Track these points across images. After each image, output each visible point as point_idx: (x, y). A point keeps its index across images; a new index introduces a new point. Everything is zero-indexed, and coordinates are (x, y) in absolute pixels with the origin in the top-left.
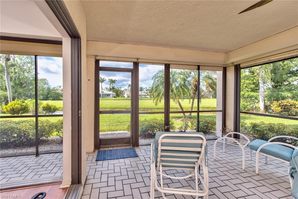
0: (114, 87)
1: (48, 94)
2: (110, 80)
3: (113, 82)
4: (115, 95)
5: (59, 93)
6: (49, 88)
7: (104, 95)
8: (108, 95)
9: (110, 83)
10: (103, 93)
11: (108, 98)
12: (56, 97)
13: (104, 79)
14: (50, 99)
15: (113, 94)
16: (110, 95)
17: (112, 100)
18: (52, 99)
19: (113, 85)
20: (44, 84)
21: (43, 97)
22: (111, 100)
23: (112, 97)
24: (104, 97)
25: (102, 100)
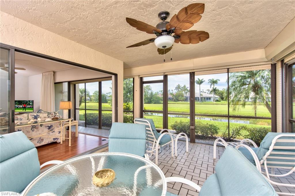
0: (215, 89)
1: (151, 98)
2: (211, 80)
3: (214, 82)
4: (217, 99)
5: (159, 97)
6: (152, 93)
7: (203, 98)
8: (209, 98)
9: (211, 84)
10: (202, 96)
11: (208, 102)
12: (157, 100)
13: (203, 80)
14: (153, 103)
15: (214, 98)
16: (211, 98)
17: (213, 104)
18: (154, 102)
19: (214, 86)
20: (148, 90)
21: (148, 101)
22: (211, 104)
23: (214, 101)
24: (203, 100)
25: (201, 104)
